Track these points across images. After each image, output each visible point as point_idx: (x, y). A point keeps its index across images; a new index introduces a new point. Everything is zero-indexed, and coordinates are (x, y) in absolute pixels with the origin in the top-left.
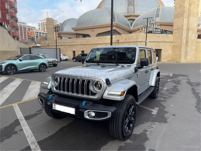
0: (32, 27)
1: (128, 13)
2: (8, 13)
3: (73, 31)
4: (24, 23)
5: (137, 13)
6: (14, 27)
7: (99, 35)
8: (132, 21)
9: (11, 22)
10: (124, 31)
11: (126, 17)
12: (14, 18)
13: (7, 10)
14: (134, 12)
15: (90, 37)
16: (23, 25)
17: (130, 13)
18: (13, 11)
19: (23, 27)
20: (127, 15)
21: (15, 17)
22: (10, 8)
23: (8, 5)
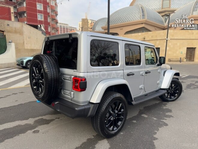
0: (74, 28)
1: (162, 8)
2: (49, 16)
3: (103, 31)
4: (66, 24)
5: (172, 8)
6: (54, 28)
7: (127, 33)
8: (166, 17)
9: (52, 24)
10: (156, 28)
11: (160, 13)
12: (55, 21)
13: (49, 13)
14: (169, 8)
15: (118, 35)
16: (65, 26)
17: (165, 8)
18: (55, 15)
19: (65, 28)
20: (161, 10)
21: (55, 19)
22: (51, 12)
23: (49, 9)
